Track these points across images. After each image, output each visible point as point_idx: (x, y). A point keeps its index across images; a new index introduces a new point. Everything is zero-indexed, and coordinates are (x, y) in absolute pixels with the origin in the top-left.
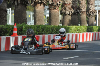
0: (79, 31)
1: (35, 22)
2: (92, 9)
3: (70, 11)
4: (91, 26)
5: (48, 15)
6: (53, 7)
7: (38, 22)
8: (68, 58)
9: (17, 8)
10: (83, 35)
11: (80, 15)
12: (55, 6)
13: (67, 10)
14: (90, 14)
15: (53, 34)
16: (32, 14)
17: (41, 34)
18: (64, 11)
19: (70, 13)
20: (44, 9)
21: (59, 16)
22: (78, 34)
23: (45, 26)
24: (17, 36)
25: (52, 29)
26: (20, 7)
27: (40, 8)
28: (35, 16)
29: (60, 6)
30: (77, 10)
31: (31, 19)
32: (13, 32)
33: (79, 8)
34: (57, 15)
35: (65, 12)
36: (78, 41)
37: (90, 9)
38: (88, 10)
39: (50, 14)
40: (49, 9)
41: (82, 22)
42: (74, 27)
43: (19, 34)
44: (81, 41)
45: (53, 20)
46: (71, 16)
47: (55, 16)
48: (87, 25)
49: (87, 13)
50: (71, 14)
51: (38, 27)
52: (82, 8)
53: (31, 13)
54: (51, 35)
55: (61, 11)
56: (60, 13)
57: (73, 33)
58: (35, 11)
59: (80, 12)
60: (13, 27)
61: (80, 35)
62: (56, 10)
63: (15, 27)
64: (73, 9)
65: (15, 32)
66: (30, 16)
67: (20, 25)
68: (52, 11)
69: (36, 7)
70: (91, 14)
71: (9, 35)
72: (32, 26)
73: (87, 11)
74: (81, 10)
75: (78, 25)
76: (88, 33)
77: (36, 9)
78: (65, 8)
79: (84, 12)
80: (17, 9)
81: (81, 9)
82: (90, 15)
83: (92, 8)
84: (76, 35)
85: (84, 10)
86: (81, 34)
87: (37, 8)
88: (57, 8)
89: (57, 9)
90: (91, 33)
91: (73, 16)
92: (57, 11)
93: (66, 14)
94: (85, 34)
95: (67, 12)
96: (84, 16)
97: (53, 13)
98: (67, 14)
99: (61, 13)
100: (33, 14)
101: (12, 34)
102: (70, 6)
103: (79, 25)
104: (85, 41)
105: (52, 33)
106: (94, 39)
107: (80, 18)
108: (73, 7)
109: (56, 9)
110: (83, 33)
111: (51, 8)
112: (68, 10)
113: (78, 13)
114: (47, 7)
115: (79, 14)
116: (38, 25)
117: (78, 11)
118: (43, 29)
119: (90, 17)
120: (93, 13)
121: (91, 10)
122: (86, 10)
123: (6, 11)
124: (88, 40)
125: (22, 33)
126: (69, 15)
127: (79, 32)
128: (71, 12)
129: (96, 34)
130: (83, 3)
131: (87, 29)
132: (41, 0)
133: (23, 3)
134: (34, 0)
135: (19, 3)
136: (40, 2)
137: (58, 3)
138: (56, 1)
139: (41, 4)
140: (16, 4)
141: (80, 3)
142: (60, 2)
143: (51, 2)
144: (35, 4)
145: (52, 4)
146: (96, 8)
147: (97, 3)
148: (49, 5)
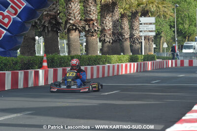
0: (121, 61)
1: (69, 52)
2: (136, 35)
4: (136, 55)
5: (85, 44)
6: (90, 33)
7: (72, 52)
8: (107, 94)
9: (48, 35)
10: (126, 66)
12: (93, 32)
13: (107, 37)
15: (90, 65)
18: (103, 38)
19: (111, 40)
20: (80, 37)
21: (97, 44)
22: (120, 64)
23: (81, 56)
24: (47, 69)
25: (89, 59)
26: (50, 35)
27: (74, 35)
28: (69, 45)
29: (99, 33)
30: (118, 37)
31: (65, 49)
32: (42, 64)
33: (121, 34)
34: (95, 43)
35: (105, 39)
36: (120, 74)
38: (132, 36)
39: (87, 42)
40: (85, 36)
41: (125, 51)
42: (115, 56)
43: (49, 66)
44: (124, 73)
45: (91, 49)
46: (112, 43)
47: (93, 44)
48: (131, 54)
49: (130, 40)
52: (125, 35)
53: (65, 42)
54: (88, 66)
55: (100, 38)
56: (98, 41)
57: (114, 63)
58: (69, 39)
59: (123, 39)
61: (122, 65)
62: (94, 37)
63: (45, 58)
64: (114, 35)
65: (45, 64)
67: (50, 55)
68: (89, 38)
69: (70, 34)
70: (136, 41)
71: (38, 69)
72: (65, 56)
73: (130, 38)
74: (124, 37)
75: (120, 54)
76: (132, 64)
77: (70, 37)
78: (105, 35)
79: (127, 38)
80: (47, 37)
82: (134, 42)
83: (137, 34)
84: (118, 66)
85: (127, 36)
86: (124, 65)
88: (95, 34)
90: (136, 64)
91: (114, 44)
92: (95, 39)
93: (106, 41)
94: (128, 64)
95: (107, 39)
96: (127, 44)
97: (91, 40)
99: (100, 41)
100: (67, 42)
101: (41, 67)
102: (110, 32)
103: (122, 54)
104: (128, 72)
106: (139, 71)
107: (123, 45)
108: (113, 34)
110: (126, 63)
111: (87, 35)
113: (120, 40)
114: (83, 34)
115: (122, 41)
116: (73, 55)
117: (120, 38)
121: (135, 37)
122: (129, 36)
123: (35, 40)
124: (132, 72)
125: (53, 65)
126: (109, 42)
129: (141, 64)
130: (126, 28)
131: (131, 59)
132: (76, 26)
133: (55, 29)
134: (68, 26)
135: (50, 29)
136: (74, 28)
137: (96, 28)
138: (93, 27)
139: (75, 30)
140: (46, 31)
141: (122, 28)
142: (98, 28)
143: (87, 28)
144: (69, 31)
145: (89, 30)
146: (141, 34)
147: (142, 28)
148: (85, 31)
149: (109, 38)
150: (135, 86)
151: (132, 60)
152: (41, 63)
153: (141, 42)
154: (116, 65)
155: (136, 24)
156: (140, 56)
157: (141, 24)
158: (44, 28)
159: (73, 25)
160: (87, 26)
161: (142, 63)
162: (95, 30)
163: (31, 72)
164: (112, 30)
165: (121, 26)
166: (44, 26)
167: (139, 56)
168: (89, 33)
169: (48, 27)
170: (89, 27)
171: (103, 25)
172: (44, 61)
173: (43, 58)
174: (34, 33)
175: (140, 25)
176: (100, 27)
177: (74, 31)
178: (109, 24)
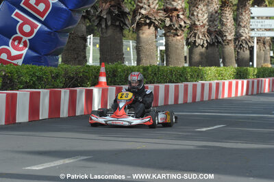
0: (221, 76)
1: (139, 61)
2: (244, 35)
3: (204, 38)
4: (245, 68)
5: (163, 48)
6: (172, 31)
7: (144, 61)
8: (204, 129)
9: (106, 33)
10: (230, 84)
11: (223, 47)
12: (176, 29)
13: (199, 38)
14: (241, 44)
15: (173, 82)
16: (133, 46)
17: (151, 83)
18: (192, 39)
19: (205, 42)
20: (156, 37)
21: (183, 48)
22: (221, 82)
24: (106, 87)
25: (172, 72)
26: (110, 32)
27: (148, 33)
28: (138, 49)
29: (186, 30)
30: (217, 38)
31: (130, 55)
32: (98, 79)
33: (221, 33)
34: (179, 47)
35: (195, 41)
36: (220, 97)
37: (242, 36)
38: (238, 36)
39: (167, 45)
40: (165, 35)
41: (227, 60)
42: (213, 68)
43: (109, 83)
44: (226, 96)
45: (173, 57)
46: (207, 48)
47: (177, 48)
48: (236, 65)
49: (235, 43)
50: (206, 45)
51: (145, 69)
52: (227, 34)
53: (132, 44)
54: (170, 84)
55: (187, 39)
56: (185, 43)
57: (210, 80)
58: (138, 40)
59: (223, 41)
60: (98, 69)
61: (224, 84)
62: (179, 38)
63: (103, 70)
64: (211, 35)
65: (103, 79)
66: (128, 49)
67: (111, 65)
68: (171, 38)
69: (141, 31)
70: (244, 45)
71: (91, 86)
73: (235, 40)
74: (225, 38)
75: (219, 66)
76: (240, 81)
77: (141, 36)
78: (195, 34)
79: (230, 40)
80: (105, 35)
81: (225, 36)
82: (241, 47)
83: (245, 33)
84: (218, 85)
85: (230, 37)
86: (227, 83)
87: (143, 33)
88: (180, 33)
89: (181, 35)
90: (245, 81)
91: (210, 49)
92: (180, 40)
93: (197, 44)
94: (234, 82)
95: (198, 41)
96: (230, 49)
97: (173, 43)
98: (199, 45)
99: (188, 44)
100: (135, 45)
101: (96, 83)
102: (204, 30)
103: (222, 65)
104: (233, 95)
105: (171, 82)
106: (250, 93)
107: (223, 52)
108: (209, 32)
109: (178, 36)
110: (230, 80)
111: (168, 34)
112: (201, 37)
113: (219, 42)
114: (162, 31)
115: (222, 44)
116: (145, 65)
117: (220, 39)
118: (155, 74)
119: (242, 51)
120: (247, 43)
121: (243, 38)
122: (233, 37)
123: (85, 40)
124: (239, 94)
125: (115, 81)
126: (202, 46)
127: (222, 79)
128: (207, 41)
129: (253, 82)
130: (228, 24)
131: (237, 74)
132: (150, 19)
133: (117, 23)
134: (138, 18)
135: (109, 23)
136: (148, 21)
137: (182, 23)
138: (177, 21)
139: (149, 25)
140: (103, 26)
141: (223, 24)
142: (185, 23)
143: (168, 23)
144: (139, 26)
145: (170, 25)
146: (253, 34)
147: (254, 24)
148: (165, 27)
149: (202, 39)
150: (248, 118)
151: (240, 75)
152: (97, 77)
153: (253, 47)
154: (214, 82)
155: (245, 17)
156: (252, 68)
157: (253, 18)
158: (100, 21)
159: (147, 17)
160: (168, 19)
161: (256, 81)
162: (181, 26)
163: (81, 92)
164: (206, 27)
165: (221, 21)
166: (100, 18)
167: (250, 69)
168: (170, 31)
169: (106, 19)
170: (171, 20)
171: (193, 17)
172: (101, 75)
173: (99, 70)
174: (84, 28)
175: (252, 20)
176: (188, 22)
177: (147, 27)
178: (202, 17)
